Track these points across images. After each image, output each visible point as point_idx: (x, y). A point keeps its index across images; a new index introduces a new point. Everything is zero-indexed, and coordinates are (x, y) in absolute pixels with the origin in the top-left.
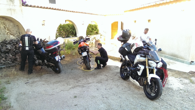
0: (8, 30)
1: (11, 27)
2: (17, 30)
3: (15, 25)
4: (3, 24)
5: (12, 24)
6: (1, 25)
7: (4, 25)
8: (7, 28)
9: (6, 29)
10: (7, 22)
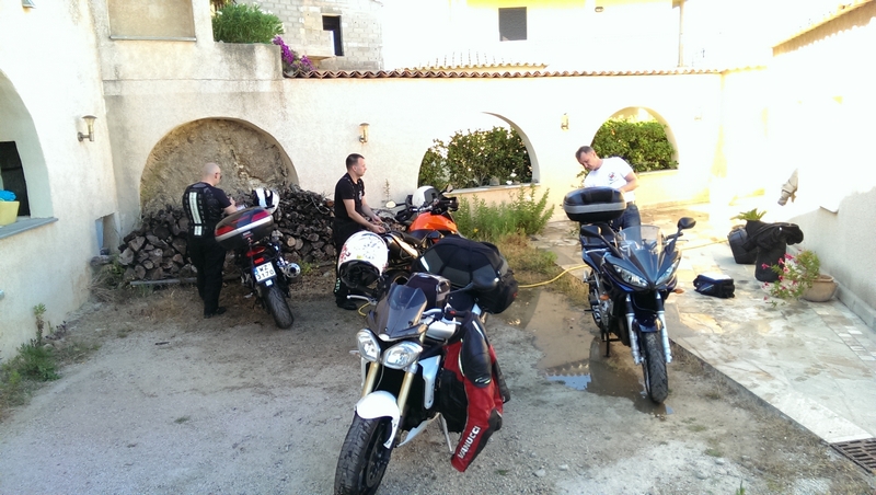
0: (242, 161)
1: (251, 152)
2: (273, 161)
3: (268, 146)
4: (228, 141)
5: (255, 141)
6: (224, 145)
7: (232, 147)
8: (240, 155)
9: (237, 157)
10: (240, 137)
